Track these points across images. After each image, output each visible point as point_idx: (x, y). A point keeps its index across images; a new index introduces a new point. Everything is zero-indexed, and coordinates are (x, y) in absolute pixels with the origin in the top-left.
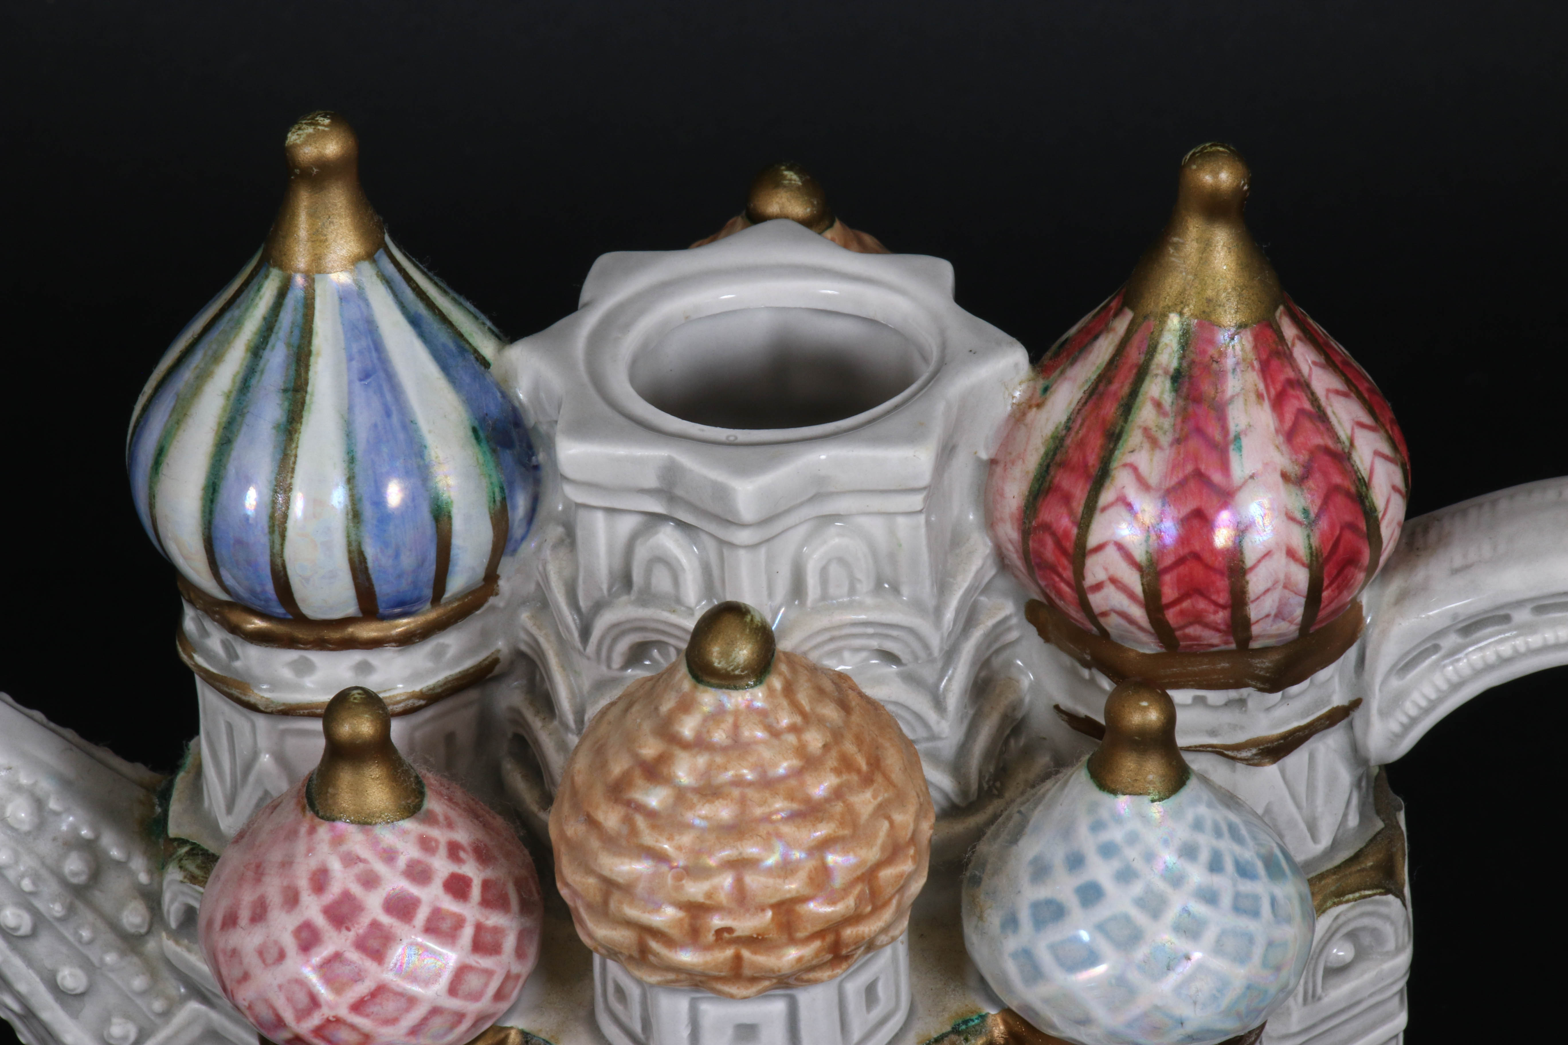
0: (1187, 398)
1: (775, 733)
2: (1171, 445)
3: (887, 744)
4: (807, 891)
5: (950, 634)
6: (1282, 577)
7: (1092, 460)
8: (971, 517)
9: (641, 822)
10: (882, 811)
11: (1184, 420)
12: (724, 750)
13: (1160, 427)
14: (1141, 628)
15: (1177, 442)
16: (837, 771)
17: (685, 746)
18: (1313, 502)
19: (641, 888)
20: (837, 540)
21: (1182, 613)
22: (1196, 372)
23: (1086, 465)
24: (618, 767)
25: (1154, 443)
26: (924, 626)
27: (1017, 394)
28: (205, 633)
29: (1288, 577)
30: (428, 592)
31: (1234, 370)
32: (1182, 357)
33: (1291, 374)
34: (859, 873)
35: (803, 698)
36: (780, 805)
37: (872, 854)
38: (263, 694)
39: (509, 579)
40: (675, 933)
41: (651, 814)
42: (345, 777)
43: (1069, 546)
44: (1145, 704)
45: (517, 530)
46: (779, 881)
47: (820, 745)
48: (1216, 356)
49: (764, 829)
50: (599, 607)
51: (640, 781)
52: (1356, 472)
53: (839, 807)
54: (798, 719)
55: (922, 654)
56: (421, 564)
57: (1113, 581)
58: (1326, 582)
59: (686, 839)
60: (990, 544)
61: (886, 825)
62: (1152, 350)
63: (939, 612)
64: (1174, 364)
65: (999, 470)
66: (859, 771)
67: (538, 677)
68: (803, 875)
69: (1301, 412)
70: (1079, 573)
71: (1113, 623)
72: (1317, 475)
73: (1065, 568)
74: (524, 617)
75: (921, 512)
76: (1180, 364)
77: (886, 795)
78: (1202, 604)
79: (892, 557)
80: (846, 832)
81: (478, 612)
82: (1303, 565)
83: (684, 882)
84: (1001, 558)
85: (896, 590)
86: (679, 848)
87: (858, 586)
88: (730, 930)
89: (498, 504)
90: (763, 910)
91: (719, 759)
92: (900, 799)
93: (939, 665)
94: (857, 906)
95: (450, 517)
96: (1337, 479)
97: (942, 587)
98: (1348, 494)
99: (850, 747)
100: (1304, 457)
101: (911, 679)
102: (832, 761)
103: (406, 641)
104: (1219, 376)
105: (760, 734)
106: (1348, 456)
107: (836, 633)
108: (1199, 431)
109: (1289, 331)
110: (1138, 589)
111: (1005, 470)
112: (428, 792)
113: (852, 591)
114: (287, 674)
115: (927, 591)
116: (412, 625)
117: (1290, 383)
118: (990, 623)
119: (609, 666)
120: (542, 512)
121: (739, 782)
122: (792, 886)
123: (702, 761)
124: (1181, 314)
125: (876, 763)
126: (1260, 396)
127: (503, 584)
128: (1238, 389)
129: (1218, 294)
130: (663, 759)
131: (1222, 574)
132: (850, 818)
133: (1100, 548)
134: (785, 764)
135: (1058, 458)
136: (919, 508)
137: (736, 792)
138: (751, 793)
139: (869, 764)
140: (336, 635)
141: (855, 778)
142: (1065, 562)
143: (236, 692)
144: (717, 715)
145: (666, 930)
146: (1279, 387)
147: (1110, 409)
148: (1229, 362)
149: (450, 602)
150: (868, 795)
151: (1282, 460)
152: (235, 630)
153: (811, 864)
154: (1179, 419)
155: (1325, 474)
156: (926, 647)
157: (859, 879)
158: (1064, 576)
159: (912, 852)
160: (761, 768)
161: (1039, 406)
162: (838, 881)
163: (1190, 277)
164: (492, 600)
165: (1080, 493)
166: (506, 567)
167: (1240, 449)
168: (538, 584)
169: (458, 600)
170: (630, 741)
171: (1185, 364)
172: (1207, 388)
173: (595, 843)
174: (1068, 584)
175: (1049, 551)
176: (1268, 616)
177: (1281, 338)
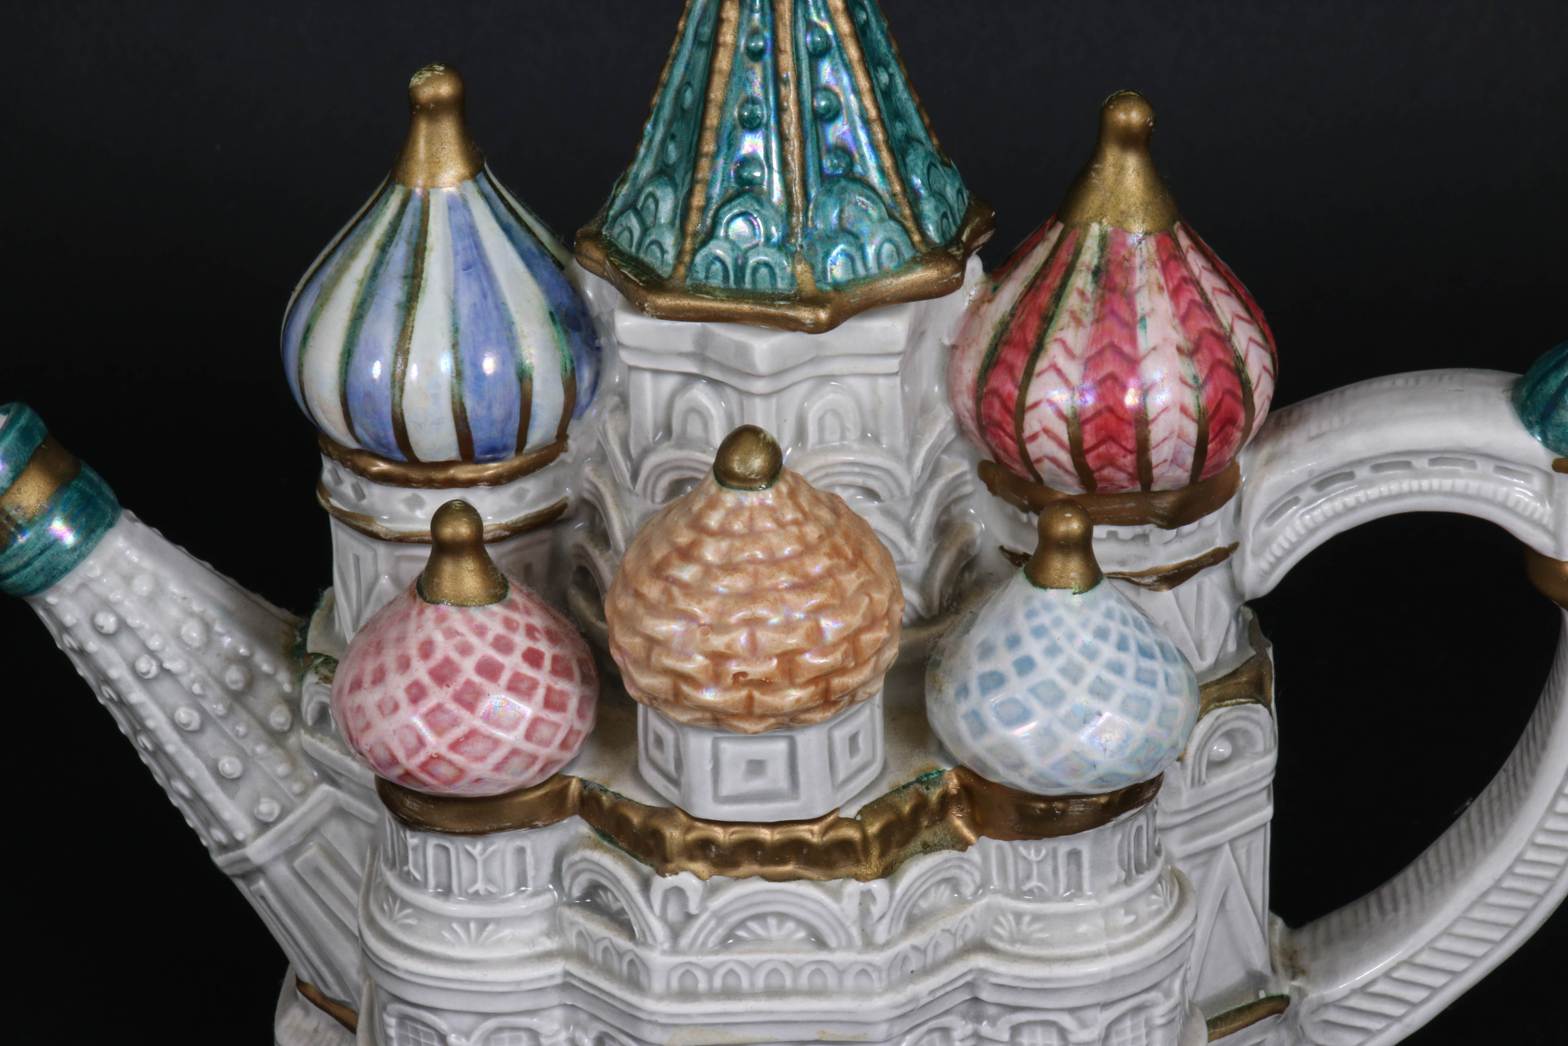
0: (1105, 287)
1: (781, 525)
2: (1092, 324)
3: (868, 543)
4: (804, 645)
5: (919, 478)
6: (1177, 428)
7: (1031, 337)
8: (936, 389)
9: (676, 591)
10: (863, 589)
11: (1103, 304)
12: (742, 536)
13: (1083, 311)
14: (1067, 471)
15: (1097, 321)
16: (829, 556)
17: (712, 534)
18: (1201, 371)
19: (675, 644)
20: (831, 396)
21: (1099, 456)
22: (1112, 268)
23: (1025, 342)
24: (659, 554)
25: (1078, 322)
26: (899, 469)
27: (973, 293)
28: (339, 481)
29: (1181, 429)
30: (513, 441)
31: (1141, 267)
32: (1101, 257)
33: (1186, 274)
34: (845, 634)
35: (804, 501)
36: (784, 579)
37: (856, 620)
38: (383, 526)
39: (575, 440)
40: (701, 677)
41: (685, 586)
42: (448, 567)
43: (1012, 405)
44: (1069, 515)
45: (583, 398)
46: (782, 635)
47: (816, 536)
48: (1127, 256)
49: (772, 596)
50: (646, 452)
51: (676, 561)
52: (1235, 351)
53: (830, 583)
54: (800, 516)
55: (897, 493)
56: (509, 416)
57: (1046, 431)
58: (1211, 436)
59: (711, 603)
60: (952, 413)
61: (866, 600)
62: (1077, 253)
63: (909, 461)
64: (1095, 262)
65: (958, 353)
66: (846, 558)
67: (597, 520)
68: (801, 632)
69: (1192, 302)
70: (1020, 428)
71: (1046, 469)
72: (1205, 351)
73: (1008, 424)
74: (587, 470)
75: (896, 374)
76: (1100, 262)
77: (867, 578)
78: (1114, 449)
79: (875, 413)
80: (836, 602)
81: (552, 464)
82: (1193, 420)
83: (709, 636)
84: (959, 423)
85: (876, 439)
86: (706, 610)
87: (848, 434)
88: (744, 674)
89: (569, 372)
90: (770, 659)
91: (738, 543)
92: (878, 583)
93: (910, 503)
94: (843, 661)
95: (531, 379)
96: (1220, 355)
97: (914, 441)
98: (1228, 367)
99: (839, 540)
100: (1194, 336)
101: (888, 513)
102: (825, 548)
103: (496, 482)
104: (1129, 272)
105: (769, 525)
106: (1229, 339)
107: (830, 470)
108: (1113, 313)
109: (1184, 241)
110: (1065, 438)
111: (963, 352)
112: (511, 588)
113: (843, 437)
114: (402, 508)
115: (901, 442)
116: (500, 469)
117: (1184, 279)
118: (951, 475)
119: (653, 501)
120: (603, 386)
121: (753, 561)
122: (793, 641)
123: (724, 545)
124: (1100, 223)
125: (859, 554)
126: (1161, 288)
127: (572, 444)
128: (1144, 281)
129: (1129, 207)
130: (694, 545)
131: (1129, 423)
132: (838, 591)
133: (1036, 405)
134: (789, 549)
135: (1004, 339)
136: (896, 370)
137: (751, 568)
138: (762, 569)
139: (853, 553)
140: (440, 475)
141: (843, 563)
142: (1009, 419)
143: (362, 524)
144: (737, 511)
145: (695, 675)
146: (1176, 282)
147: (1045, 298)
148: (1137, 261)
149: (530, 453)
150: (853, 575)
151: (1177, 337)
152: (362, 472)
153: (808, 624)
154: (1098, 304)
155: (1211, 351)
156: (900, 486)
157: (845, 639)
158: (1008, 430)
159: (886, 623)
160: (770, 551)
161: (990, 301)
162: (830, 637)
163: (1108, 194)
164: (562, 456)
165: (1020, 363)
166: (574, 430)
167: (1145, 327)
168: (599, 443)
169: (536, 452)
170: (668, 534)
171: (1103, 262)
172: (1119, 279)
173: (641, 611)
174: (1011, 437)
175: (997, 412)
176: (1165, 461)
177: (1178, 246)
